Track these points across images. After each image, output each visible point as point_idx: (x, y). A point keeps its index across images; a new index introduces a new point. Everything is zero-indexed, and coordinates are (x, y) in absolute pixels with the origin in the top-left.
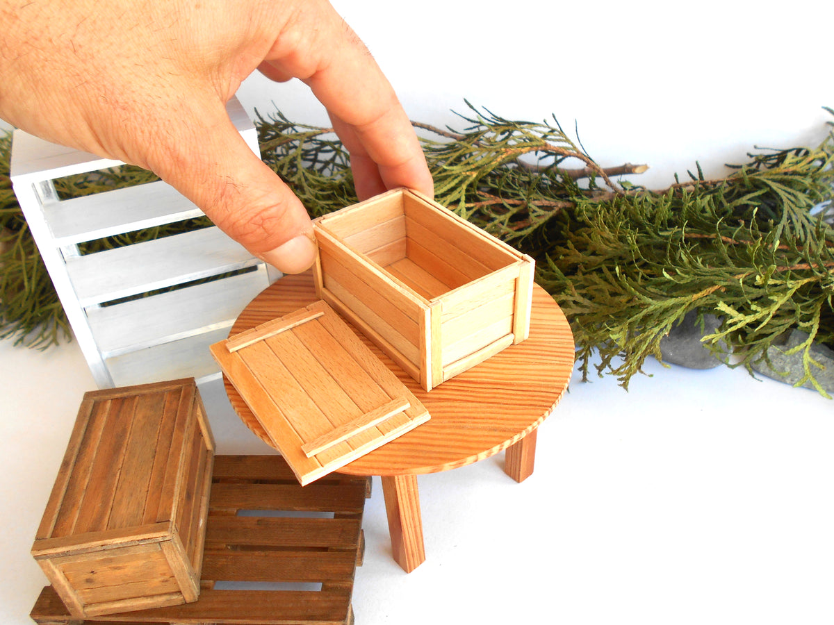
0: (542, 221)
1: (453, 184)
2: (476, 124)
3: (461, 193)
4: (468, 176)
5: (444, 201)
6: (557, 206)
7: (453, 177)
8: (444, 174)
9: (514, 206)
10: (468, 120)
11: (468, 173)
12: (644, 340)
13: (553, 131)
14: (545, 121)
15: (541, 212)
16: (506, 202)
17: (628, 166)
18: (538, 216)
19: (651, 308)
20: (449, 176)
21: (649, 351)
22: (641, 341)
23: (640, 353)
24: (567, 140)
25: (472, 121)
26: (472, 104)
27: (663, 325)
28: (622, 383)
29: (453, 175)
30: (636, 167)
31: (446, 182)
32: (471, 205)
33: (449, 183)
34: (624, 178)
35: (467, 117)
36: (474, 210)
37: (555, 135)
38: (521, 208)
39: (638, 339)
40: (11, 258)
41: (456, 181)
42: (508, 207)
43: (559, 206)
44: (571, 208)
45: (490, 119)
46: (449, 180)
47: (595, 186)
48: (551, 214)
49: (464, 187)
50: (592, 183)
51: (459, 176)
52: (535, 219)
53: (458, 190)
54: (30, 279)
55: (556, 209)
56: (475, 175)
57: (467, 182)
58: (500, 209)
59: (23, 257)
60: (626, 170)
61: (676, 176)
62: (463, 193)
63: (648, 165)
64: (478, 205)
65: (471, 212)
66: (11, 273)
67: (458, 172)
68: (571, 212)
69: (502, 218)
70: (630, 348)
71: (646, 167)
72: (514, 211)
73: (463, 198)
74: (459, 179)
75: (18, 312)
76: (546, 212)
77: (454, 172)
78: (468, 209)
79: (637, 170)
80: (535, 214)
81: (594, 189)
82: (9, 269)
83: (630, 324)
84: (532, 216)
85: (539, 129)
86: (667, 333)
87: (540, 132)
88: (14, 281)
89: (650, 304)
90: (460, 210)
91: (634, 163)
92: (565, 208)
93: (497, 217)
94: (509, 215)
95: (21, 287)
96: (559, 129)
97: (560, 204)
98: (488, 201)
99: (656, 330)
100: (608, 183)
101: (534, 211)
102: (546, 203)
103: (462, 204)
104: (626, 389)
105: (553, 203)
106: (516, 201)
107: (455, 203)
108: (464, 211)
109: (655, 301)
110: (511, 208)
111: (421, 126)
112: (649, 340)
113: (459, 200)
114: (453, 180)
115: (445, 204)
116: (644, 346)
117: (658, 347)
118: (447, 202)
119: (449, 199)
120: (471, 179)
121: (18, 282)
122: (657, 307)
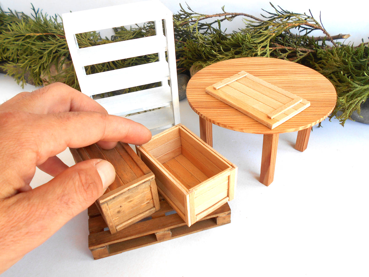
0: (302, 57)
1: (264, 38)
2: (273, 15)
3: (267, 43)
4: (271, 35)
7: (264, 35)
8: (261, 34)
9: (289, 50)
10: (269, 13)
11: (271, 34)
12: (354, 103)
13: (309, 17)
14: (305, 13)
15: (302, 53)
16: (287, 48)
17: (341, 35)
18: (300, 55)
19: (357, 89)
20: (262, 35)
21: (355, 108)
22: (351, 104)
23: (351, 108)
24: (314, 21)
25: (271, 14)
26: (273, 5)
27: (363, 96)
28: (341, 122)
29: (264, 34)
30: (344, 35)
31: (261, 38)
32: (271, 48)
34: (339, 40)
36: (272, 50)
37: (310, 19)
38: (293, 51)
39: (351, 102)
40: (69, 71)
41: (265, 37)
42: (287, 50)
43: (309, 51)
45: (280, 12)
46: (262, 37)
48: (305, 54)
49: (269, 40)
51: (267, 35)
52: (299, 56)
53: (267, 41)
55: (308, 52)
56: (274, 35)
57: (270, 38)
58: (284, 51)
60: (340, 37)
61: (362, 40)
62: (269, 42)
63: (350, 35)
64: (274, 48)
65: (271, 52)
66: (69, 77)
67: (267, 33)
68: (315, 54)
69: (284, 55)
70: (347, 106)
71: (349, 36)
72: (290, 52)
73: (268, 45)
74: (267, 36)
76: (304, 54)
77: (264, 33)
78: (270, 50)
79: (345, 37)
80: (299, 54)
81: (324, 45)
82: (69, 75)
83: (347, 96)
84: (298, 54)
85: (302, 16)
86: (364, 100)
87: (303, 18)
90: (267, 50)
91: (343, 34)
92: (312, 52)
93: (282, 54)
94: (287, 54)
95: (74, 82)
96: (311, 17)
97: (310, 50)
98: (279, 47)
99: (359, 98)
100: (333, 43)
101: (298, 52)
102: (304, 49)
103: (268, 47)
104: (343, 126)
105: (307, 50)
106: (291, 48)
107: (265, 47)
108: (268, 50)
109: (359, 86)
110: (288, 51)
111: (248, 16)
112: (356, 103)
113: (266, 45)
114: (264, 36)
115: (260, 47)
116: (353, 106)
117: (359, 107)
118: (261, 46)
119: (262, 45)
120: (272, 36)
121: (72, 80)
122: (360, 89)
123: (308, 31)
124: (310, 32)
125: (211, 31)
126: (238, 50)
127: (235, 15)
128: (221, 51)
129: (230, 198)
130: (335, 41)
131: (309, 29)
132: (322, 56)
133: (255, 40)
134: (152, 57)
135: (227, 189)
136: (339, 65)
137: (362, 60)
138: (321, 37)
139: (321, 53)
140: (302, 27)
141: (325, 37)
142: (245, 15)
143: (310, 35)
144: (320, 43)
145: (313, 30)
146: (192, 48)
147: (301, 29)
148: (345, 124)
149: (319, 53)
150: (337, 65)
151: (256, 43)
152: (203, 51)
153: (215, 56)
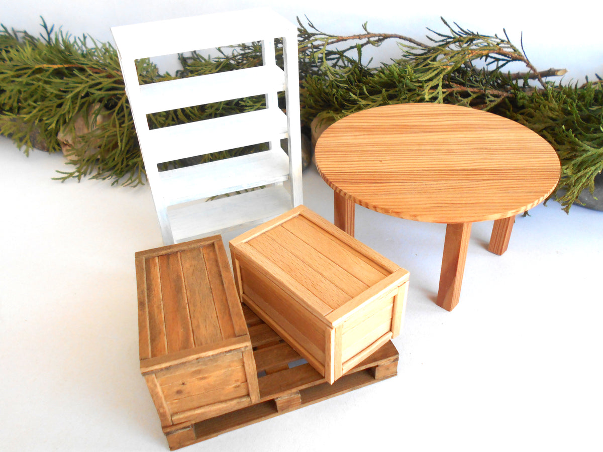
0: (493, 104)
1: (433, 74)
2: (445, 38)
3: (439, 81)
4: (444, 69)
5: (427, 86)
6: (503, 95)
7: (433, 69)
8: (427, 67)
9: (474, 93)
10: (439, 35)
11: (444, 67)
12: (585, 175)
13: (503, 41)
14: (496, 35)
15: (492, 98)
16: (469, 90)
17: (552, 70)
18: (491, 101)
19: (589, 153)
20: (430, 69)
21: (586, 184)
22: (581, 177)
23: (581, 184)
24: (512, 47)
25: (442, 35)
26: (446, 20)
27: (598, 165)
28: (565, 207)
29: (434, 67)
30: (558, 71)
31: (428, 73)
32: (445, 90)
33: (431, 73)
34: (550, 79)
35: (439, 32)
36: (447, 93)
37: (504, 44)
38: (479, 94)
39: (579, 174)
40: (109, 126)
41: (436, 72)
42: (470, 93)
43: (505, 95)
44: (513, 98)
45: (457, 32)
46: (431, 71)
47: (528, 85)
48: (498, 100)
49: (442, 76)
50: (526, 83)
51: (437, 69)
52: (488, 102)
53: (438, 78)
54: (121, 141)
55: (503, 97)
56: (449, 68)
57: (444, 73)
58: (465, 95)
59: (118, 126)
60: (551, 73)
61: (587, 78)
62: (441, 80)
63: (568, 70)
64: (450, 90)
65: (445, 95)
66: (108, 137)
67: (437, 66)
68: (513, 100)
69: (466, 100)
70: (573, 181)
71: (565, 71)
72: (474, 96)
73: (441, 84)
74: (438, 70)
75: (111, 164)
76: (496, 99)
77: (434, 66)
78: (444, 93)
79: (559, 73)
80: (489, 99)
81: (526, 87)
82: (108, 134)
83: (573, 165)
84: (487, 100)
85: (493, 39)
86: (600, 172)
87: (495, 42)
88: (110, 142)
89: (588, 151)
90: (438, 93)
91: (556, 68)
92: (508, 97)
93: (463, 99)
94: (470, 99)
95: (116, 146)
96: (507, 40)
97: (505, 94)
98: (457, 88)
99: (593, 168)
100: (541, 82)
101: (488, 97)
102: (496, 92)
103: (440, 88)
104: (567, 212)
105: (500, 93)
106: (476, 90)
107: (435, 87)
108: (441, 93)
109: (592, 149)
110: (472, 94)
111: (405, 39)
112: (587, 176)
113: (437, 86)
114: (434, 71)
115: (428, 88)
116: (584, 180)
117: (593, 181)
118: (430, 86)
119: (431, 84)
120: (446, 71)
121: (114, 142)
122: (593, 153)
123: (501, 63)
124: (504, 65)
125: (343, 62)
126: (391, 92)
127: (384, 37)
128: (363, 93)
129: (394, 332)
130: (544, 79)
131: (503, 60)
132: (526, 102)
133: (419, 77)
134: (248, 104)
135: (391, 318)
136: (557, 115)
137: (591, 109)
138: (520, 74)
139: (523, 98)
140: (491, 57)
141: (528, 73)
142: (400, 37)
143: (504, 70)
144: (521, 83)
145: (508, 61)
146: (315, 90)
147: (490, 60)
148: (570, 211)
149: (521, 99)
150: (554, 117)
151: (421, 82)
152: (334, 95)
153: (354, 102)
